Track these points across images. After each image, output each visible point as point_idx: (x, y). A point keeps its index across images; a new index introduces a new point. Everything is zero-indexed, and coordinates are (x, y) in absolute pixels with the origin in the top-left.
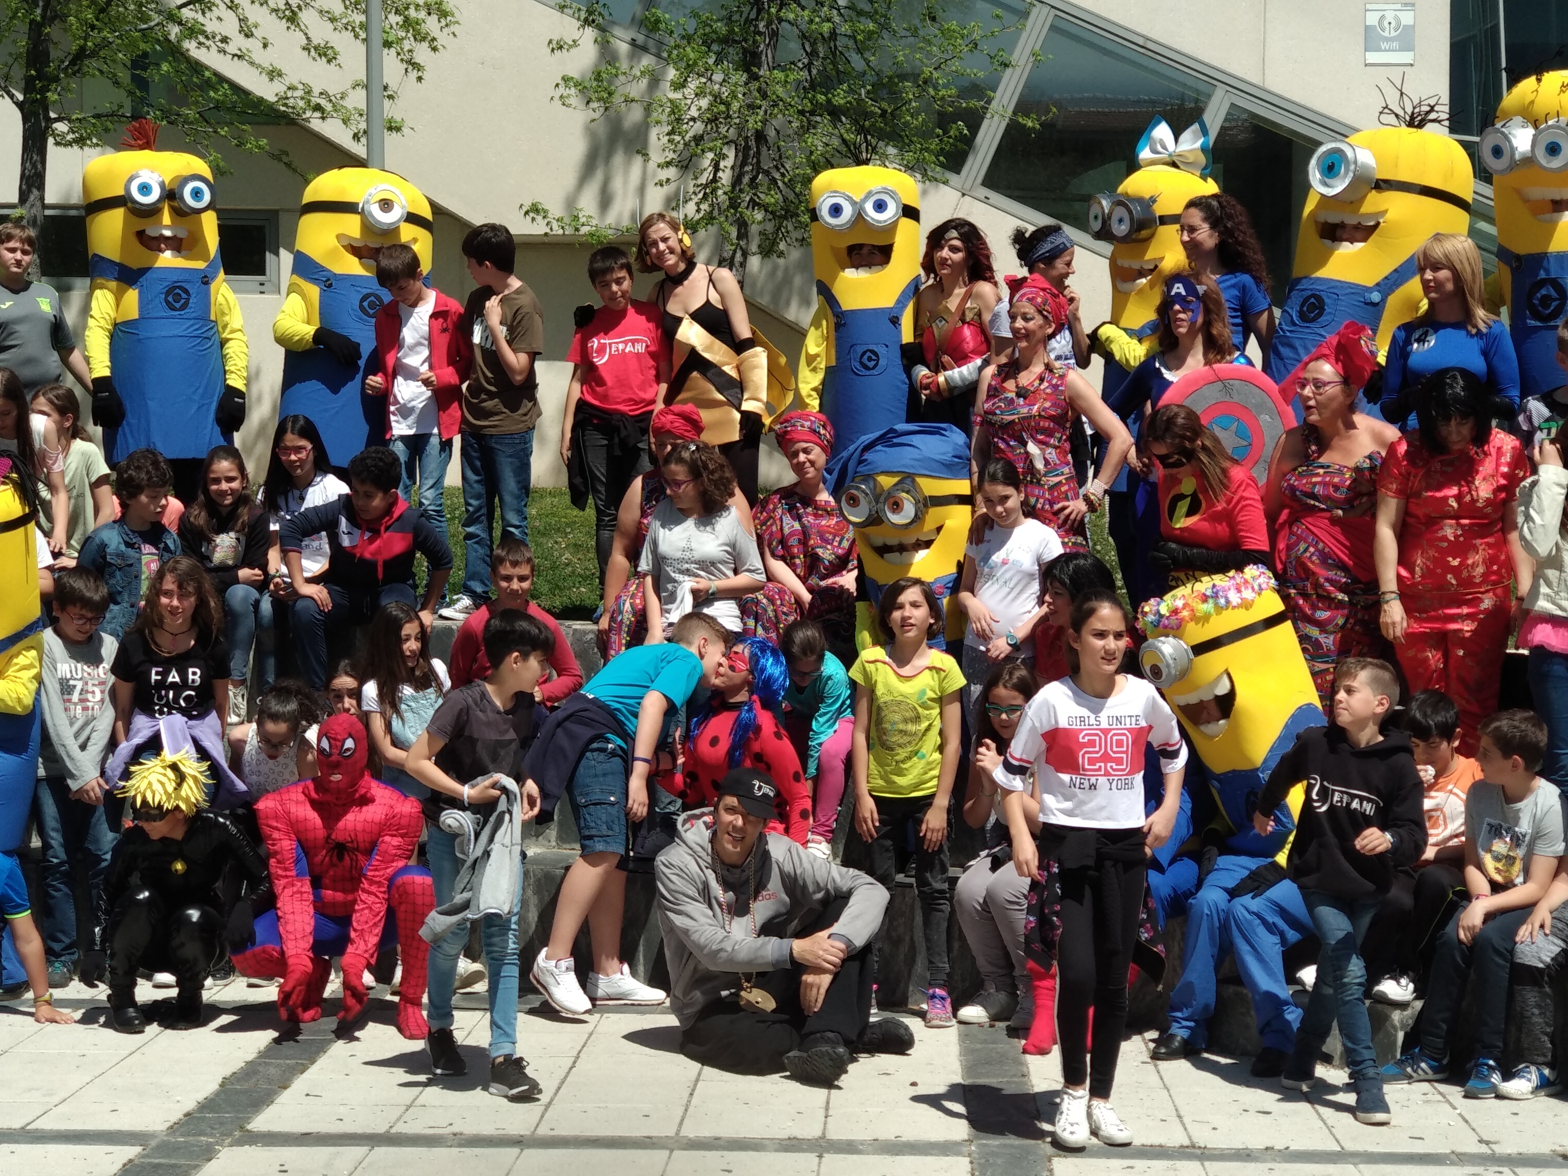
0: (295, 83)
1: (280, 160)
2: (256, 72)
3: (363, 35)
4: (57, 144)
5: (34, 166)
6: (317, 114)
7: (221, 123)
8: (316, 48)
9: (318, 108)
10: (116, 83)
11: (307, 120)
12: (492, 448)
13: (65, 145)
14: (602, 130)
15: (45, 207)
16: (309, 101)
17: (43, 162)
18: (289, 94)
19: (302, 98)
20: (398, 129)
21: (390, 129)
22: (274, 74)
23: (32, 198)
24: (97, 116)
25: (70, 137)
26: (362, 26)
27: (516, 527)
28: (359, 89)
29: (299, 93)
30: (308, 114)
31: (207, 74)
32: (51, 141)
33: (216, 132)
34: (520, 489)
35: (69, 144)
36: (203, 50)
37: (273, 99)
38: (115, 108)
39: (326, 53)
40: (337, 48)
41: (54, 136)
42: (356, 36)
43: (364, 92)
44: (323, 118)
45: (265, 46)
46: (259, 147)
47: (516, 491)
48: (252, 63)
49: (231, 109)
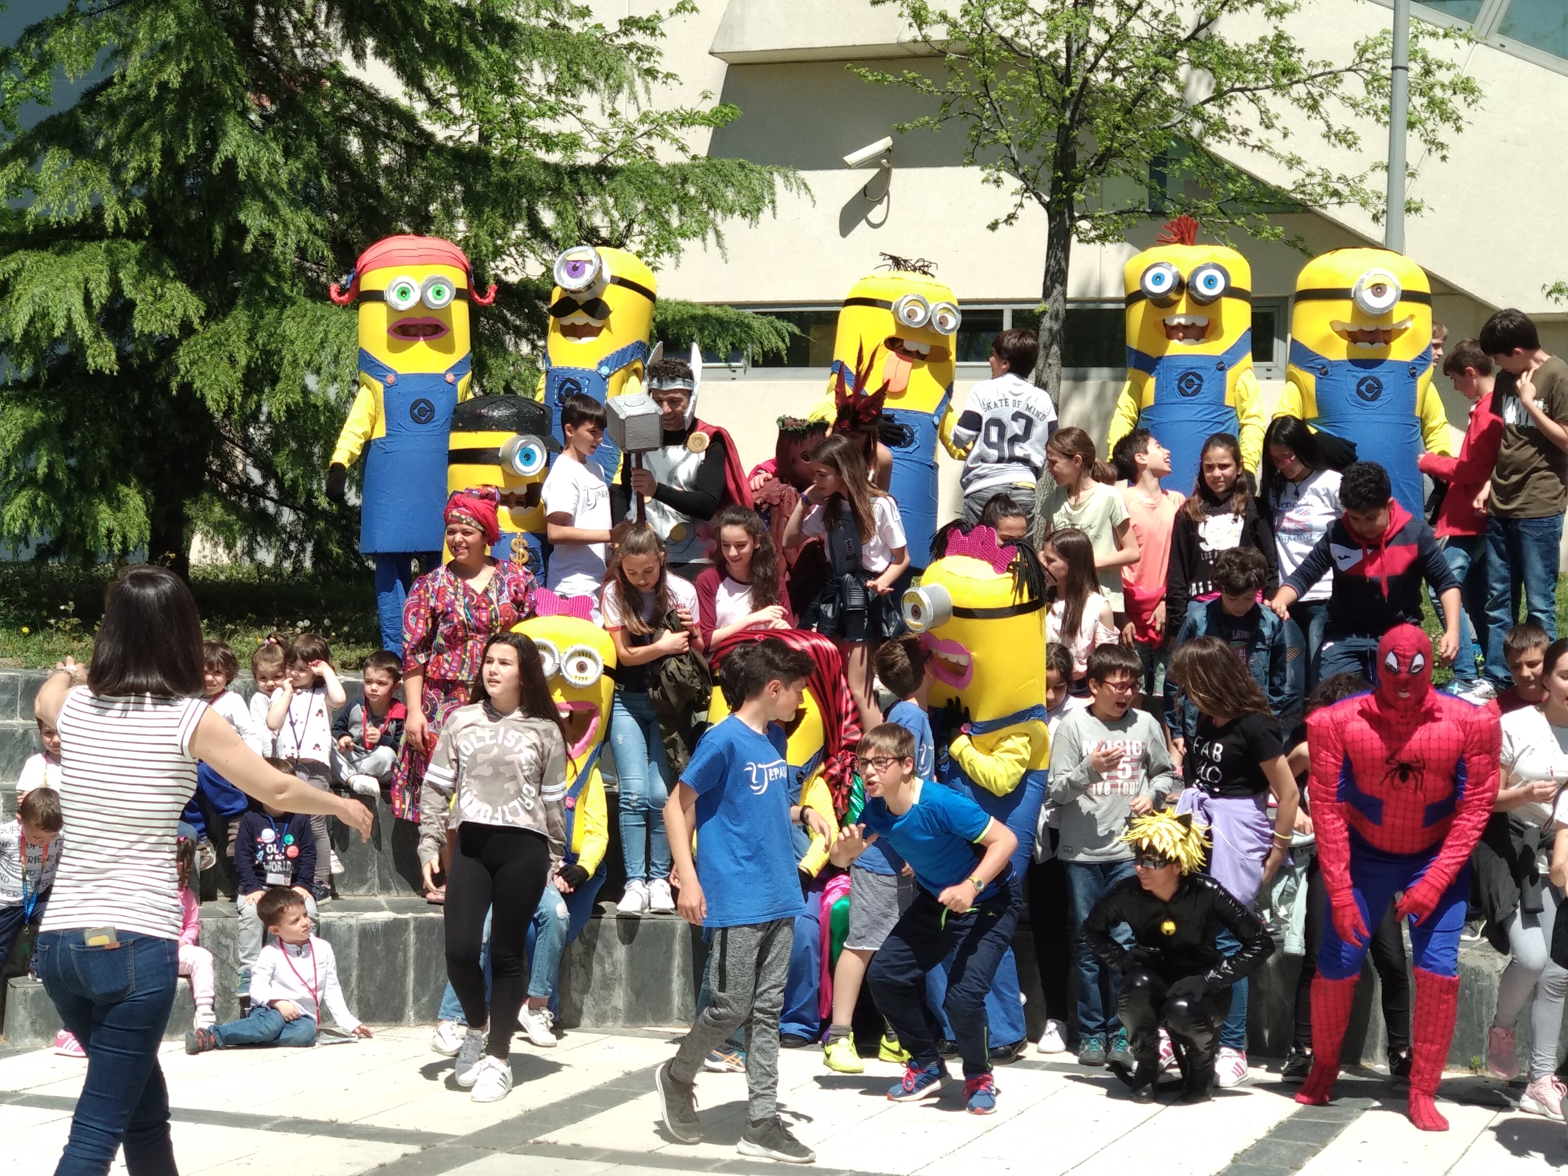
0: (1314, 170)
1: (1295, 246)
2: (1274, 161)
3: (1385, 118)
4: (1080, 241)
5: (1058, 262)
6: (1335, 200)
7: (1238, 214)
8: (1336, 135)
9: (1336, 193)
10: (1140, 181)
11: (1324, 206)
12: (1519, 532)
13: (1088, 242)
15: (1066, 301)
16: (1327, 187)
17: (1067, 259)
18: (1307, 181)
19: (1320, 184)
20: (1417, 210)
21: (1409, 210)
22: (1293, 162)
23: (1055, 292)
24: (1120, 213)
25: (1093, 234)
26: (1384, 109)
27: (1542, 612)
28: (1378, 170)
29: (1317, 179)
30: (1326, 199)
31: (1227, 167)
32: (1074, 238)
33: (1232, 223)
34: (1547, 574)
35: (1093, 240)
36: (1224, 143)
37: (1289, 187)
38: (1136, 204)
39: (1346, 139)
40: (1358, 133)
41: (1078, 233)
42: (1378, 120)
43: (1384, 175)
44: (1340, 203)
45: (1285, 135)
46: (1275, 235)
47: (1544, 576)
48: (1271, 154)
49: (1248, 200)
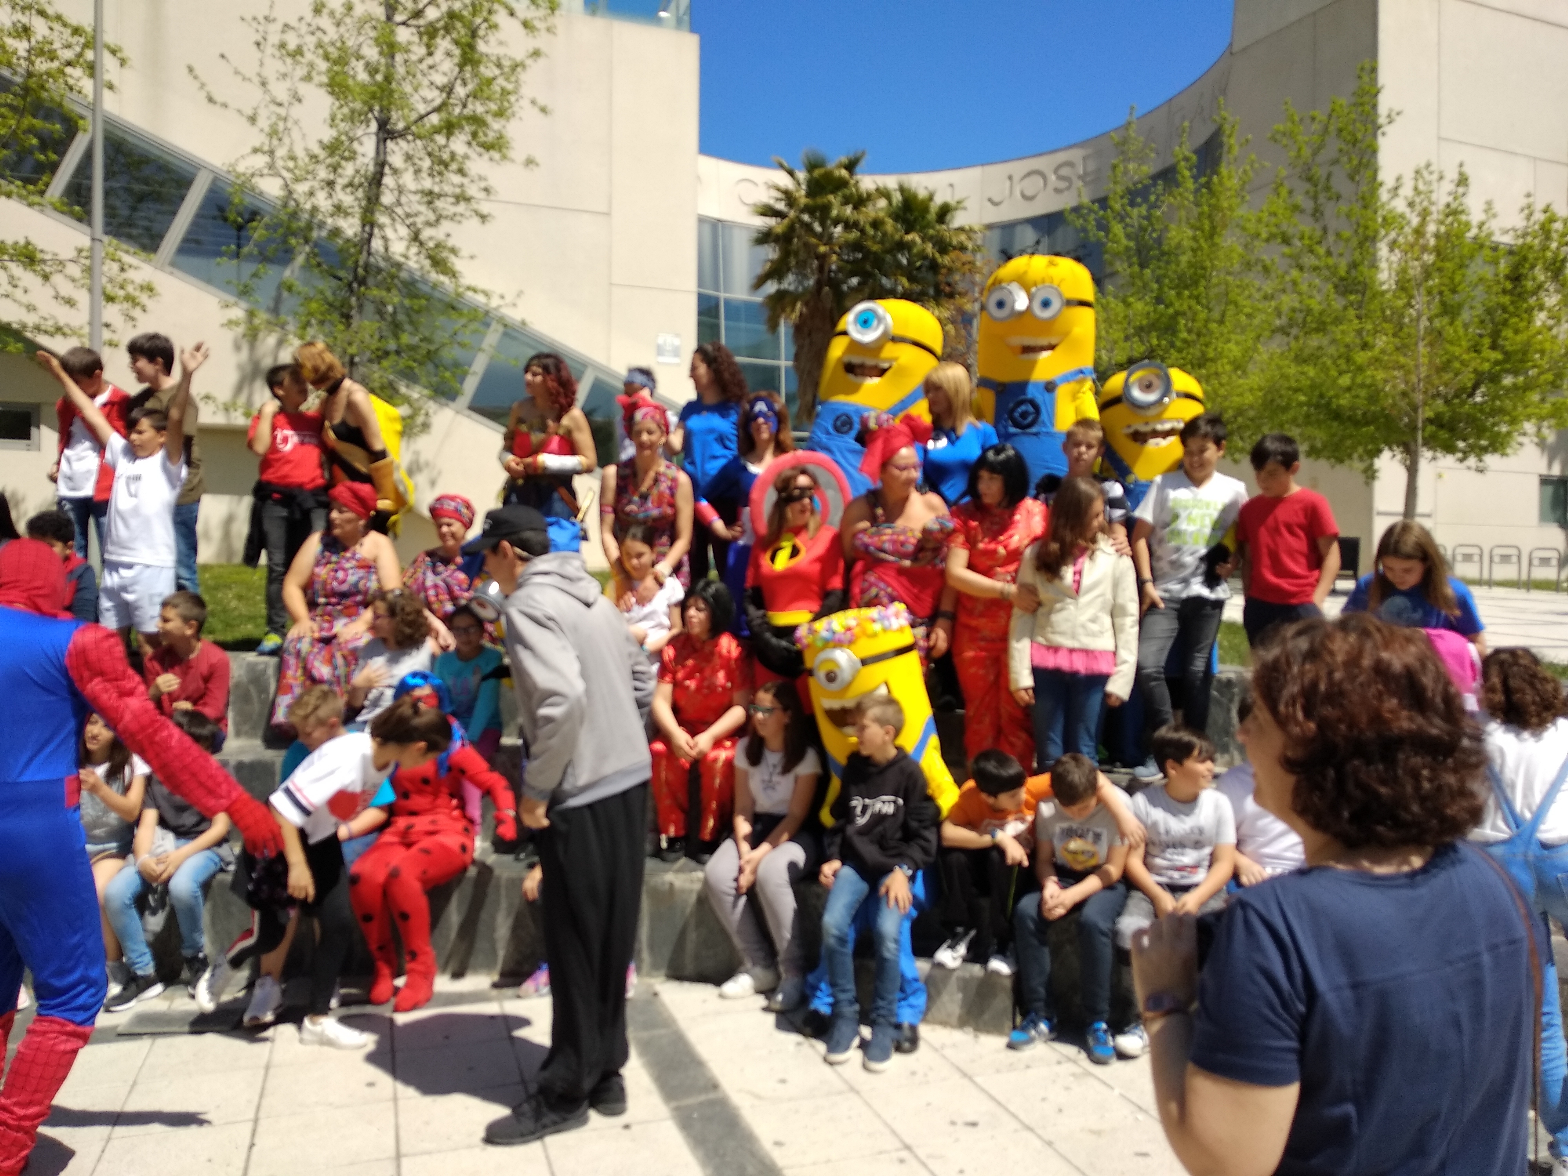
2: (16, 305)
8: (62, 298)
14: (249, 369)
16: (57, 328)
18: (42, 322)
22: (30, 308)
29: (50, 323)
39: (70, 302)
45: (26, 291)
48: (15, 301)
